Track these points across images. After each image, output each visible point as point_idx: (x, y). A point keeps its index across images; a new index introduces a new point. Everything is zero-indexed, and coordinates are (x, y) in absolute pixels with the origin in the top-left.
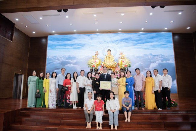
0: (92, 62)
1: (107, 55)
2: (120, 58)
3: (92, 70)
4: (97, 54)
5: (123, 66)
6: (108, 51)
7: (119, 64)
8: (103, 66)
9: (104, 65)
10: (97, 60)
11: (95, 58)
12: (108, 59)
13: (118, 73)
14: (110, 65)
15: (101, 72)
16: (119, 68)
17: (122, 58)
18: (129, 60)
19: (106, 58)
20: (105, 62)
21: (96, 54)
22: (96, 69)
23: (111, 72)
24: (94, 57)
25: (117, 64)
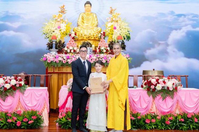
0: (53, 29)
1: (84, 13)
2: (109, 20)
3: (50, 46)
4: (63, 12)
5: (115, 37)
6: (87, 5)
7: (106, 34)
8: (73, 38)
9: (75, 34)
10: (61, 24)
11: (59, 20)
12: (85, 21)
13: (103, 53)
14: (88, 35)
15: (69, 51)
16: (107, 41)
17: (112, 21)
18: (126, 24)
19: (80, 20)
20: (79, 28)
21: (60, 10)
22: (60, 42)
23: (90, 50)
24: (57, 18)
25: (102, 33)
